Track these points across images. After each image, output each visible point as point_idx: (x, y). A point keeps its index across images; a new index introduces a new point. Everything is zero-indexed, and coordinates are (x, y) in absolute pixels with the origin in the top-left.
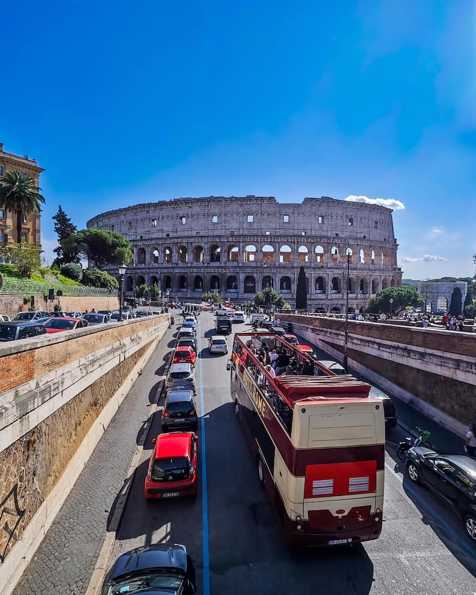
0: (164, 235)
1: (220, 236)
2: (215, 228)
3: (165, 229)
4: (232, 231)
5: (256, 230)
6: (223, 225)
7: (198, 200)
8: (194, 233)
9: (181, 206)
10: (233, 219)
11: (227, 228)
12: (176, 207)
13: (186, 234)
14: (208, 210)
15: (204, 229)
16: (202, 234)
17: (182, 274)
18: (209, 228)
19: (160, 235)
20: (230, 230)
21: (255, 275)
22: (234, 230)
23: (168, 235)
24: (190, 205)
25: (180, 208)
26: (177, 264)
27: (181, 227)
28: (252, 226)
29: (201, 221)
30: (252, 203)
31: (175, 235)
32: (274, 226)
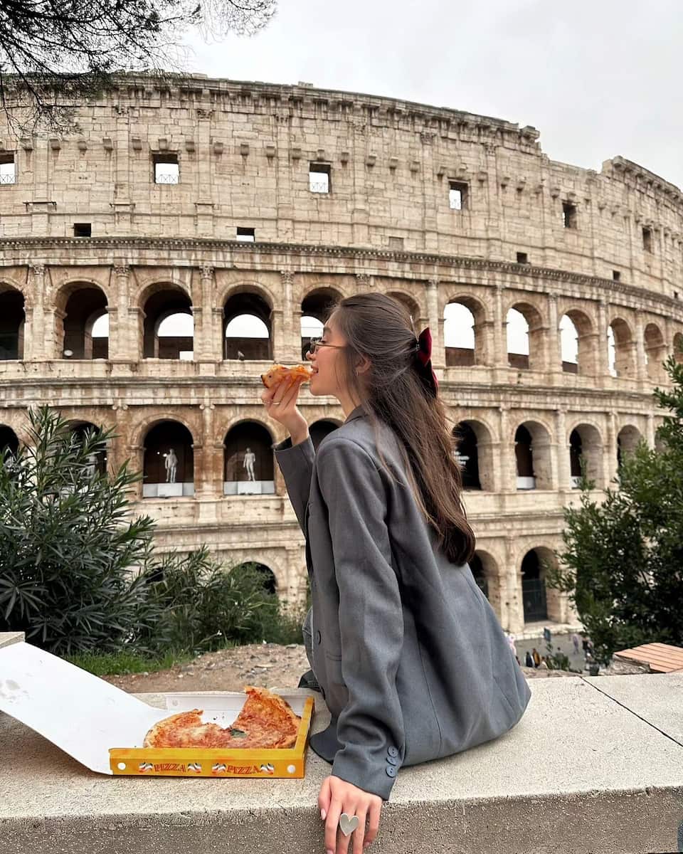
0: (63, 229)
1: (348, 253)
2: (324, 217)
3: (66, 200)
4: (398, 234)
5: (484, 244)
6: (360, 206)
7: (245, 92)
8: (226, 231)
9: (155, 103)
10: (398, 187)
11: (377, 221)
12: (127, 103)
13: (186, 230)
14: (293, 138)
15: (273, 214)
16: (265, 234)
17: (168, 415)
18: (299, 215)
19: (40, 228)
20: (389, 233)
21: (489, 420)
22: (404, 235)
23: (83, 230)
24: (206, 106)
25: (150, 113)
26: (134, 366)
27: (156, 197)
28: (467, 224)
29: (260, 182)
30: (464, 136)
31: (123, 229)
32: (538, 235)
